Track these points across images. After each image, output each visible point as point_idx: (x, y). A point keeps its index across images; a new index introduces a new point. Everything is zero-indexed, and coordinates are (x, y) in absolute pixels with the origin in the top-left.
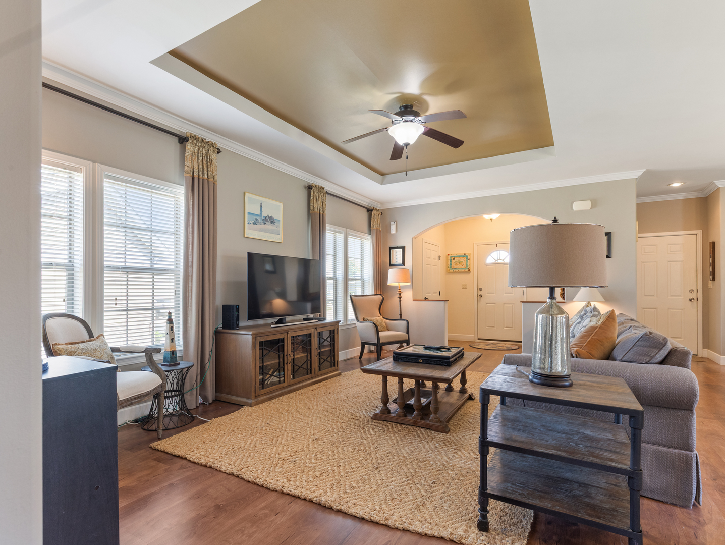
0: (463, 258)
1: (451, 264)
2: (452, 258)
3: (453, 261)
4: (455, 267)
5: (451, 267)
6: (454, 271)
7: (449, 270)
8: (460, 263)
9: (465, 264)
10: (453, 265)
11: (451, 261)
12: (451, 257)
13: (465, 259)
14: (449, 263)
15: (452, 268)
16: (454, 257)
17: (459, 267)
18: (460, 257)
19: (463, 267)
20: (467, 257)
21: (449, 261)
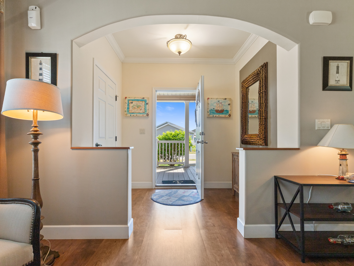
0: (141, 102)
1: (128, 108)
2: (130, 102)
3: (131, 105)
4: (133, 111)
5: (128, 111)
6: (132, 115)
7: (126, 114)
8: (138, 107)
9: (143, 108)
10: (131, 109)
11: (128, 105)
12: (129, 100)
13: (144, 103)
14: (127, 107)
15: (130, 112)
16: (132, 100)
17: (137, 112)
18: (138, 100)
19: (141, 111)
20: (145, 101)
21: (127, 105)
